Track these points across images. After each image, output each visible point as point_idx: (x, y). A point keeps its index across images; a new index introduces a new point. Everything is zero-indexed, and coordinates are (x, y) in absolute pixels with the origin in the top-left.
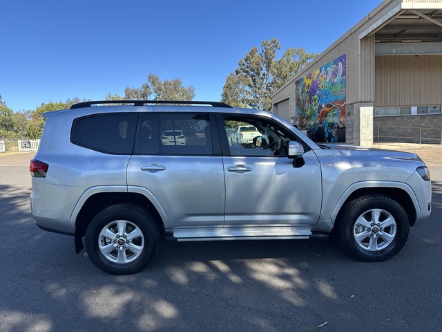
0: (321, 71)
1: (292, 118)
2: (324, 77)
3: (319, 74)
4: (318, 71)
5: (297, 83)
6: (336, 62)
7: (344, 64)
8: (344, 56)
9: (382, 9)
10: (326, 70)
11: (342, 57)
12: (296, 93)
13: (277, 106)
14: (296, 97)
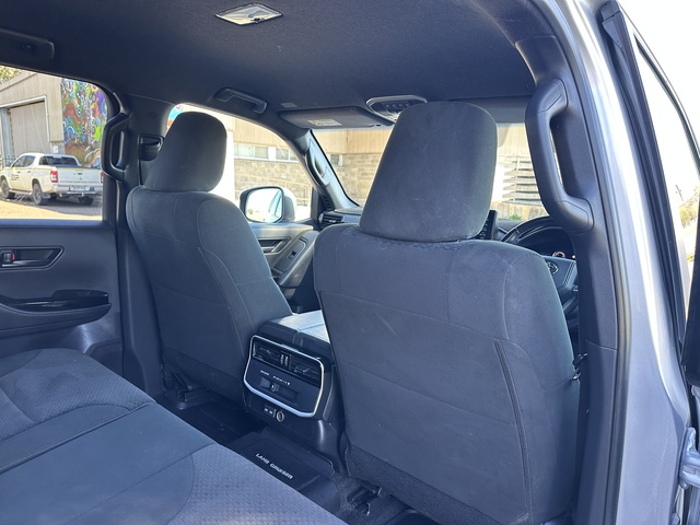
1: (55, 142)
12: (62, 92)
13: (9, 113)
14: (63, 100)
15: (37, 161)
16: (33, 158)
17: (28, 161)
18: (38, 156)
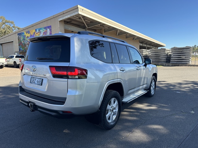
0: (36, 31)
1: (16, 52)
2: (38, 34)
3: (35, 32)
4: (34, 31)
5: (19, 34)
6: (45, 28)
7: (50, 30)
8: (51, 26)
9: (69, 11)
10: (39, 30)
11: (49, 26)
12: (18, 39)
13: (2, 45)
14: (19, 41)
15: (15, 57)
16: (14, 56)
17: (12, 57)
18: (15, 56)
